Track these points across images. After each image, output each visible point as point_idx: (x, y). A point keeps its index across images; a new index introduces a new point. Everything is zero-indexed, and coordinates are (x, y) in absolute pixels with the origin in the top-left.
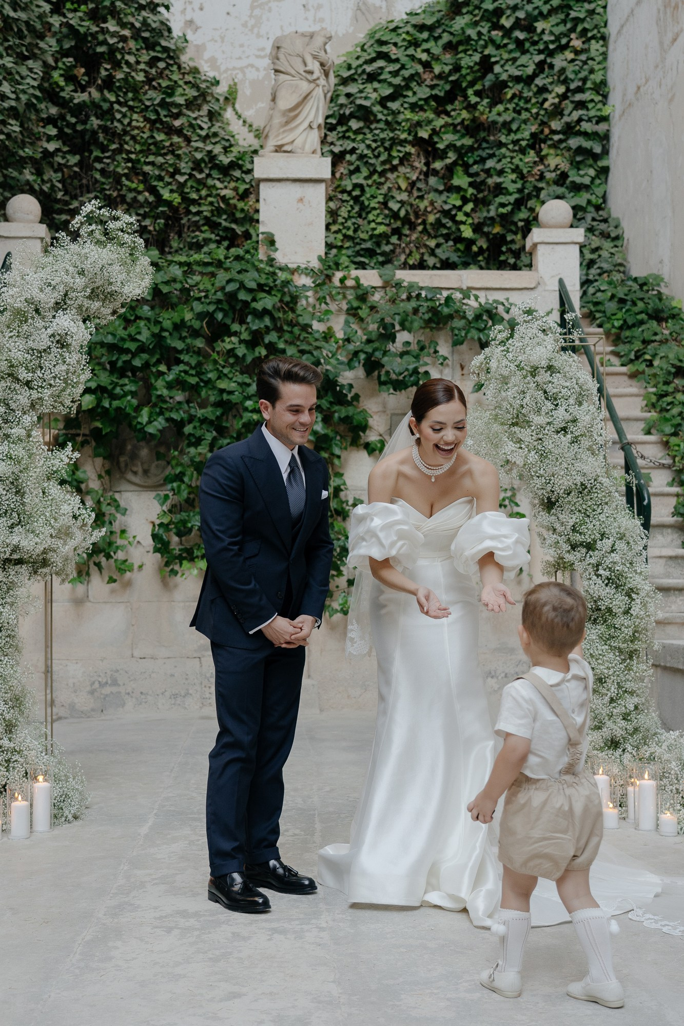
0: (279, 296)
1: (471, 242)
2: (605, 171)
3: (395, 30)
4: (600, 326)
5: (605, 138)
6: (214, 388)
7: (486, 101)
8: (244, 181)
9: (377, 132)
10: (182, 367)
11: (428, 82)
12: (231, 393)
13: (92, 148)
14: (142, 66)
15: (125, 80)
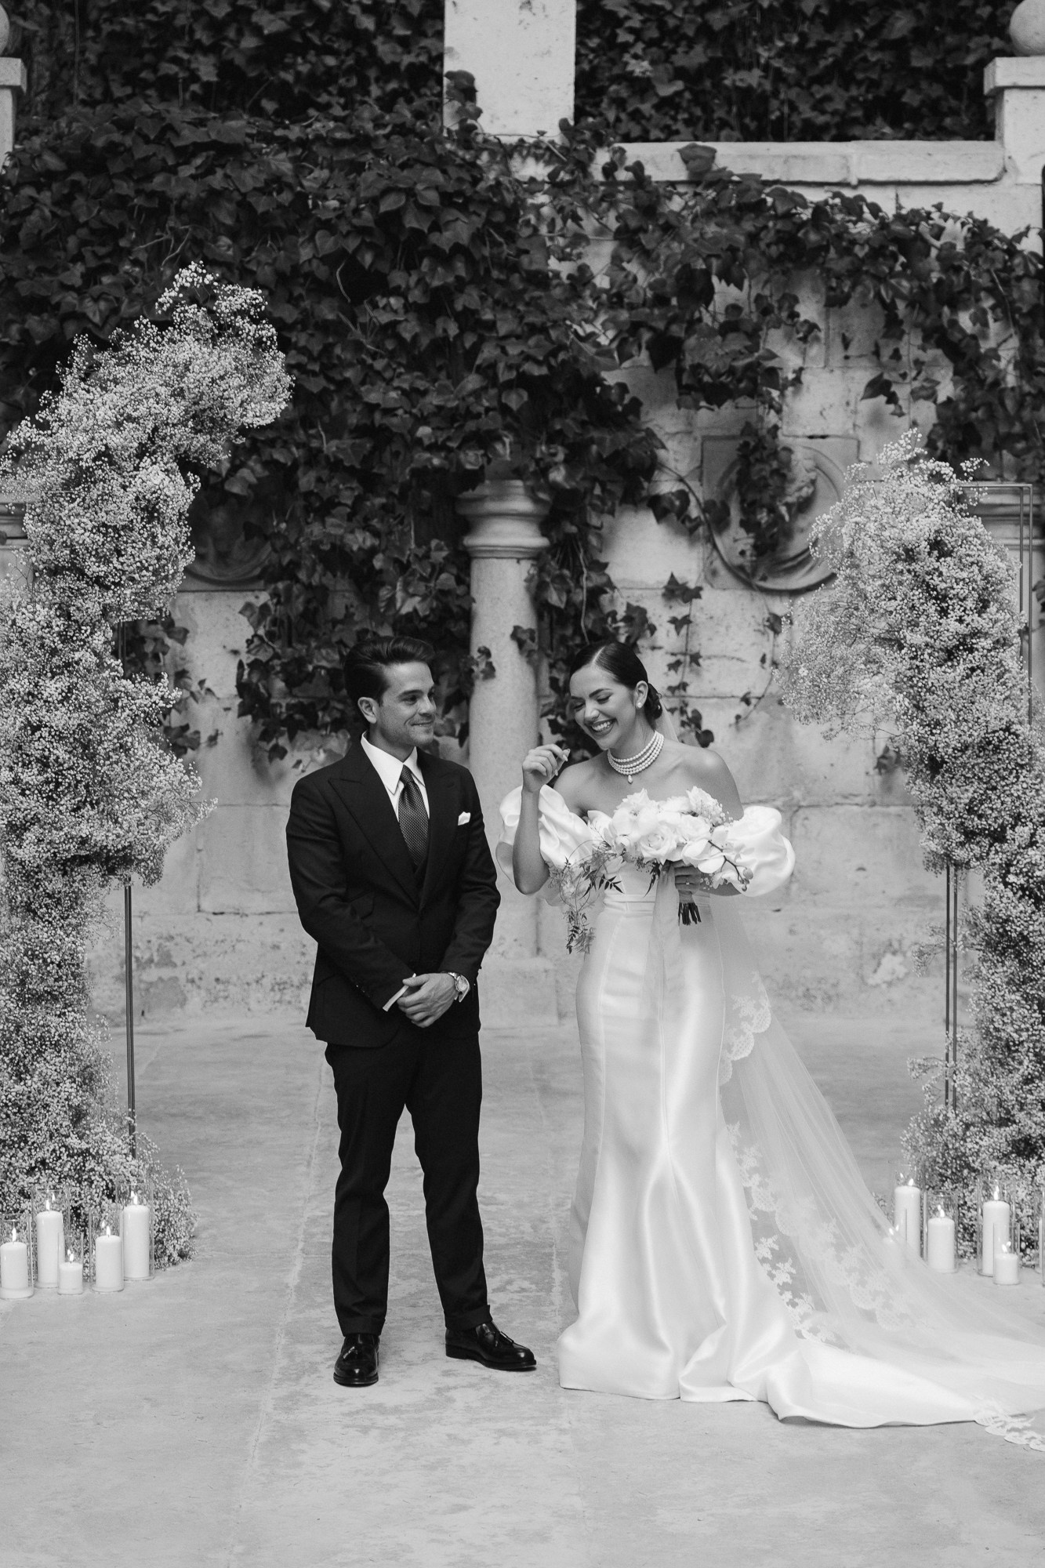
0: (484, 214)
6: (356, 397)
12: (389, 412)
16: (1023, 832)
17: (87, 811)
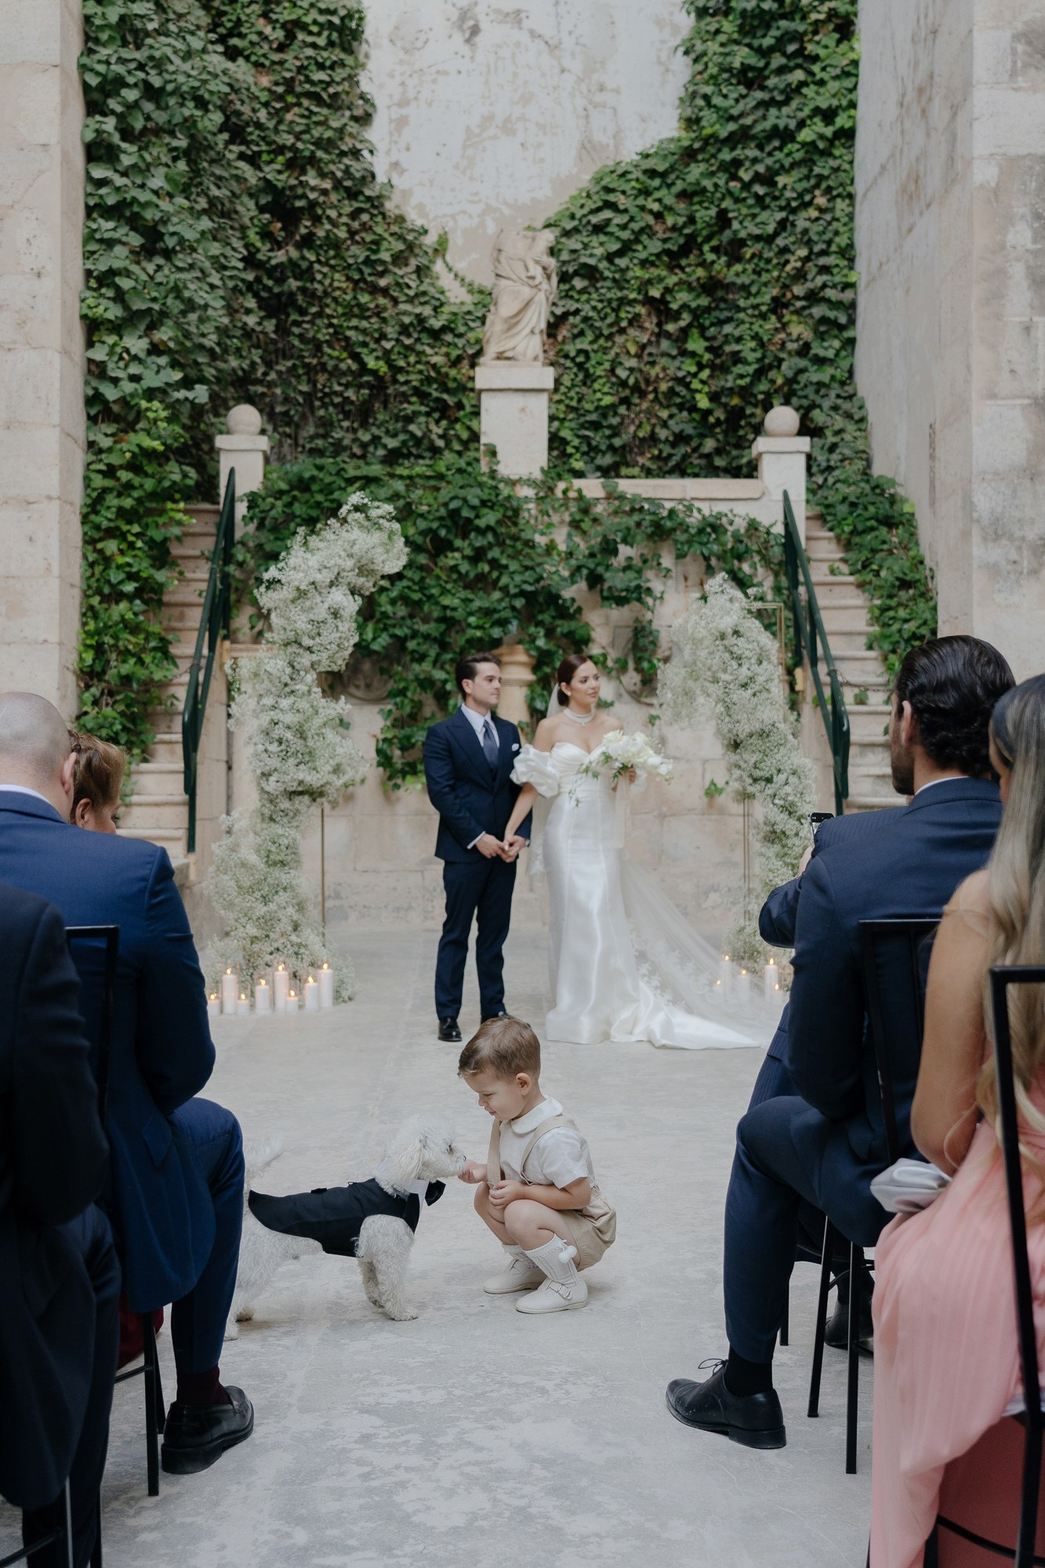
0: (502, 511)
1: (708, 413)
2: (851, 342)
3: (623, 175)
4: (831, 530)
5: (853, 305)
6: (437, 603)
7: (724, 259)
8: (456, 345)
9: (603, 291)
10: (405, 583)
11: (660, 235)
12: (454, 609)
13: (290, 310)
14: (344, 219)
15: (327, 237)
16: (782, 778)
17: (302, 766)
